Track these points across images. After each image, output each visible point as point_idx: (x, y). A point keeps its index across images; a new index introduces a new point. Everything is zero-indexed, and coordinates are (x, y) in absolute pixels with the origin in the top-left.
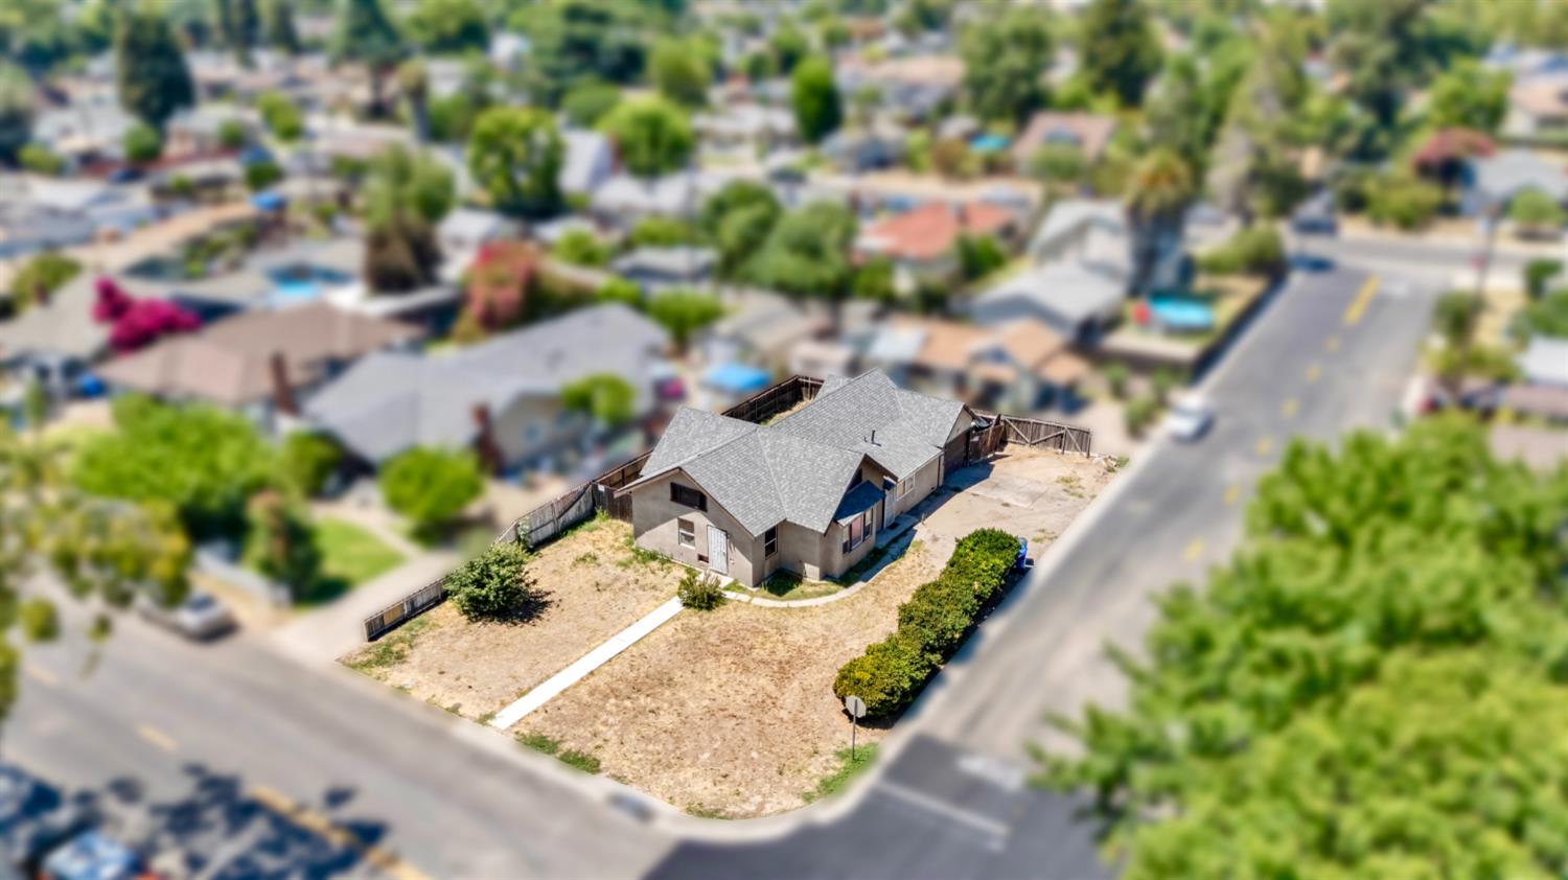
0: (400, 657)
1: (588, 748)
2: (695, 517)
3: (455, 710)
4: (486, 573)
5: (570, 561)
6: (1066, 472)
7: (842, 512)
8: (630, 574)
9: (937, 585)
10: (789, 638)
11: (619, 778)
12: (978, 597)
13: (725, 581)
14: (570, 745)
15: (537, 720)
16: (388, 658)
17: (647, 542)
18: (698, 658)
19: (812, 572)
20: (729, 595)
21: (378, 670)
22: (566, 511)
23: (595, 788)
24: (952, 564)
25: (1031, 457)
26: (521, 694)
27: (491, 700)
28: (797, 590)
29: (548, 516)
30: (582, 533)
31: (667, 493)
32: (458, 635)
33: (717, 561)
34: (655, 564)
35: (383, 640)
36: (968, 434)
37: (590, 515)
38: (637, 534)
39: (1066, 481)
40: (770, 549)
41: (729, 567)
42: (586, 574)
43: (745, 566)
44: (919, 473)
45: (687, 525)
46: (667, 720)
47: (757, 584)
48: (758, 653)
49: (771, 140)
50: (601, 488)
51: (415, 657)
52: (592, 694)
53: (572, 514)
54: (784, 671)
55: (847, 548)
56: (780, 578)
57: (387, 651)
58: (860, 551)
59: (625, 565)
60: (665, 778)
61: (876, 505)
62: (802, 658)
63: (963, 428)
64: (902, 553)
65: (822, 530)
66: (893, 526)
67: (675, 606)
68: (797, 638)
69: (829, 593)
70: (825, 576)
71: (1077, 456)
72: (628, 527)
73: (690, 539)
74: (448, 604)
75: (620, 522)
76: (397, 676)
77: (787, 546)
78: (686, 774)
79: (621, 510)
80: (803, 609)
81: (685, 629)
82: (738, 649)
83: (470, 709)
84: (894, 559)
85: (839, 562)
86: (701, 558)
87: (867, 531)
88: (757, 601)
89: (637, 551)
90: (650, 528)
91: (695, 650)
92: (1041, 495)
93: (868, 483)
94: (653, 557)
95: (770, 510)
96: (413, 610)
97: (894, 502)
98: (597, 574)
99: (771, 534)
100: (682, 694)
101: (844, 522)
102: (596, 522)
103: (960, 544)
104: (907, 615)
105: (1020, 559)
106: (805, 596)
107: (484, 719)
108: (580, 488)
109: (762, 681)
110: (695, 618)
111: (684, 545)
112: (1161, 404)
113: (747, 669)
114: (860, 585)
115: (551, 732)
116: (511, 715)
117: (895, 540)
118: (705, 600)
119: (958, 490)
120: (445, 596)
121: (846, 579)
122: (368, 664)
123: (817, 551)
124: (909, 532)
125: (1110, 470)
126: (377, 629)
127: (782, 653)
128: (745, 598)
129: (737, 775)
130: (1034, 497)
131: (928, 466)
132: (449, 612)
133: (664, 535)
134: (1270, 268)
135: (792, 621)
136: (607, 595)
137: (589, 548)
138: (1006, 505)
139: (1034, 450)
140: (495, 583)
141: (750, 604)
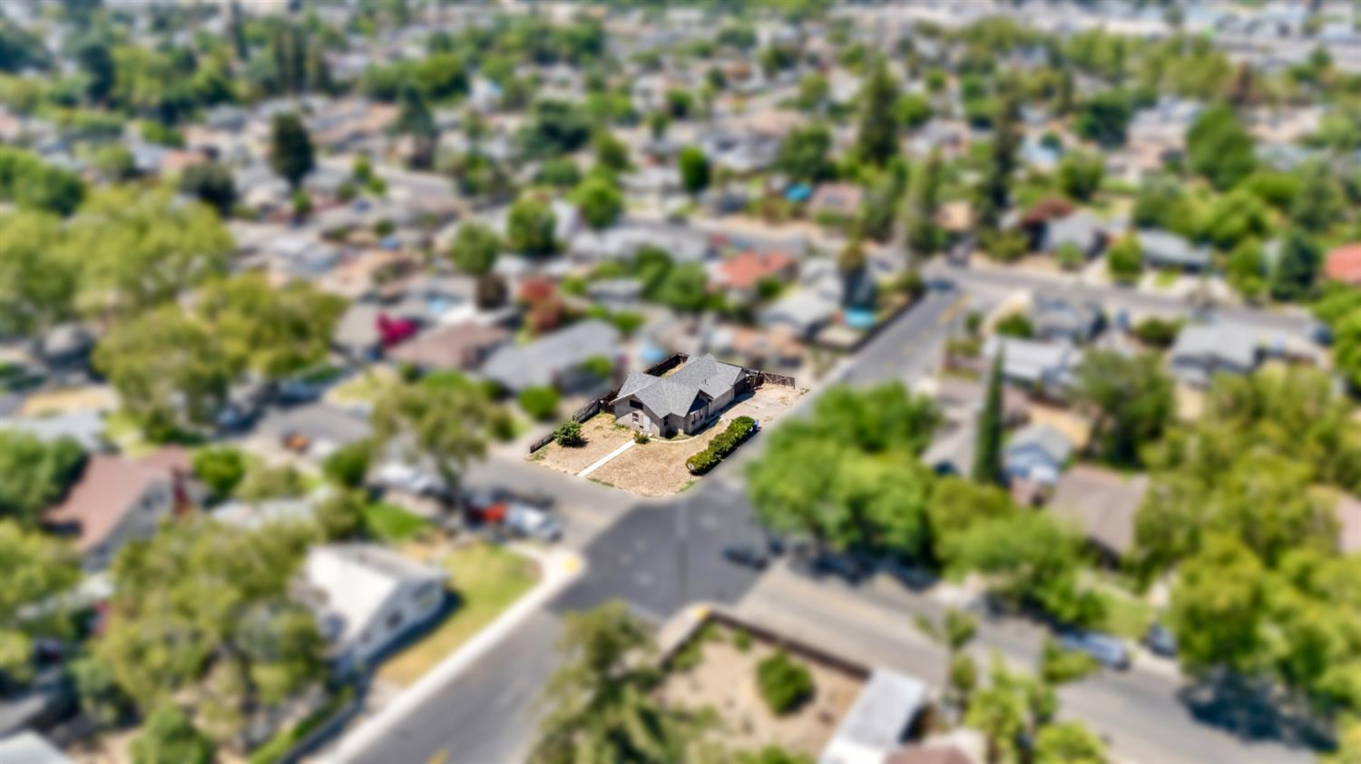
0: (543, 458)
1: (609, 481)
2: (639, 412)
3: (566, 472)
4: (568, 431)
5: (593, 428)
6: (783, 395)
7: (692, 409)
8: (615, 433)
9: (722, 434)
10: (672, 452)
11: (620, 488)
12: (737, 438)
13: (650, 435)
14: (604, 481)
15: (593, 474)
16: (538, 458)
17: (620, 421)
18: (642, 458)
19: (681, 431)
20: (651, 439)
21: (537, 462)
22: (590, 409)
23: (615, 491)
24: (729, 428)
25: (772, 388)
26: (585, 468)
27: (576, 469)
28: (675, 438)
29: (584, 412)
30: (595, 419)
31: (628, 403)
32: (560, 451)
33: (647, 428)
34: (624, 429)
35: (535, 453)
36: (745, 380)
37: (597, 412)
38: (617, 418)
39: (783, 398)
40: (666, 424)
41: (650, 429)
42: (599, 433)
43: (657, 429)
44: (723, 396)
45: (635, 415)
46: (633, 474)
47: (661, 435)
48: (663, 457)
49: (667, 191)
50: (602, 402)
51: (548, 457)
52: (608, 467)
53: (591, 411)
54: (670, 462)
55: (693, 423)
56: (669, 433)
57: (538, 456)
58: (698, 424)
59: (613, 430)
60: (634, 488)
61: (704, 408)
62: (677, 458)
63: (742, 377)
64: (714, 425)
65: (684, 416)
66: (713, 415)
67: (633, 442)
68: (675, 452)
69: (686, 438)
70: (686, 433)
71: (789, 388)
72: (613, 416)
73: (637, 420)
74: (553, 442)
75: (609, 415)
76: (543, 463)
77: (672, 423)
78: (640, 487)
79: (610, 410)
80: (677, 444)
81: (637, 450)
82: (655, 455)
83: (571, 472)
84: (711, 427)
85: (691, 428)
86: (641, 427)
87: (701, 417)
88: (661, 441)
89: (617, 425)
90: (621, 416)
91: (641, 456)
92: (771, 404)
93: (701, 400)
94: (623, 427)
95: (665, 409)
96: (542, 444)
97: (712, 407)
98: (603, 432)
99: (666, 418)
100: (637, 468)
101: (692, 413)
102: (600, 415)
103: (733, 421)
104: (711, 443)
105: (755, 427)
106: (678, 439)
107: (576, 474)
108: (593, 402)
109: (663, 464)
110: (640, 447)
111: (635, 422)
112: (831, 365)
113: (658, 461)
114: (697, 436)
115: (597, 477)
116: (584, 473)
117: (712, 421)
118: (643, 440)
119: (739, 402)
120: (551, 439)
121: (693, 434)
122: (532, 460)
123: (682, 424)
124: (718, 418)
125: (802, 394)
126: (533, 450)
127: (670, 456)
128: (657, 440)
129: (655, 488)
130: (769, 405)
131: (727, 393)
132: (554, 444)
133: (628, 419)
134: (915, 290)
135: (673, 447)
136: (608, 440)
137: (599, 424)
138: (757, 408)
139: (774, 386)
140: (572, 434)
141: (658, 442)
